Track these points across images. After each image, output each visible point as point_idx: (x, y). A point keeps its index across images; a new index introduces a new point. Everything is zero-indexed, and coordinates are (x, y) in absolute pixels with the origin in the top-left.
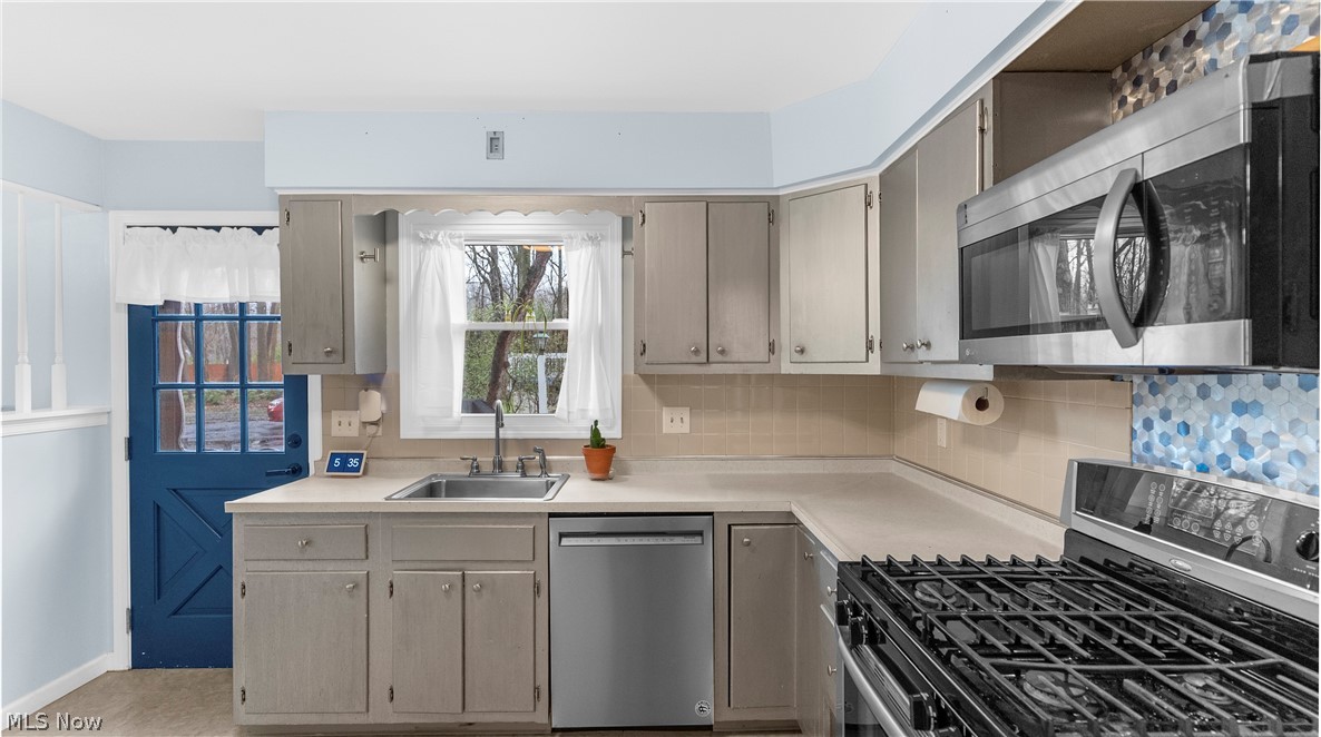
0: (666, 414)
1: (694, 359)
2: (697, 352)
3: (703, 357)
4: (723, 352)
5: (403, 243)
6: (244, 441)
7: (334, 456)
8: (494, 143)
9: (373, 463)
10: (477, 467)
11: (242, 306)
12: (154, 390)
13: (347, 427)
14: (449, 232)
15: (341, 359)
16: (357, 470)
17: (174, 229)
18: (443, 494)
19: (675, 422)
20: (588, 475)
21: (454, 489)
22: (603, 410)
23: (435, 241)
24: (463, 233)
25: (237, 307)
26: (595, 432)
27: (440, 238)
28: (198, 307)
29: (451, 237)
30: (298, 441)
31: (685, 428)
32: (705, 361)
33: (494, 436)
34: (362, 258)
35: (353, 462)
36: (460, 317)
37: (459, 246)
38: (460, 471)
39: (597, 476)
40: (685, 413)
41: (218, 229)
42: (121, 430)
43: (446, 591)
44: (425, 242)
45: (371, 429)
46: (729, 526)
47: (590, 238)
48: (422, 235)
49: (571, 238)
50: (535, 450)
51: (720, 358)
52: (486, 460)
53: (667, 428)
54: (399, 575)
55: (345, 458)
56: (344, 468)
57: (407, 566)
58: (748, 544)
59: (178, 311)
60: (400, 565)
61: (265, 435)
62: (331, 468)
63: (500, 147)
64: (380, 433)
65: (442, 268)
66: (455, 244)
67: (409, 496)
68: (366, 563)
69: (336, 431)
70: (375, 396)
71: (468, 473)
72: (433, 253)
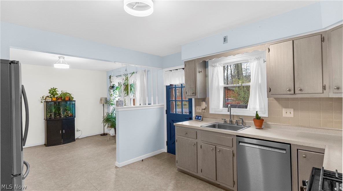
0: (284, 111)
1: (289, 93)
2: (290, 90)
3: (292, 92)
4: (301, 90)
5: (209, 67)
6: (182, 112)
7: (196, 116)
8: (225, 39)
9: (204, 118)
10: (226, 122)
11: (181, 84)
12: (170, 101)
13: (199, 110)
14: (219, 63)
15: (195, 95)
16: (200, 119)
17: (171, 71)
18: (217, 127)
19: (288, 113)
20: (255, 127)
21: (220, 126)
22: (261, 108)
23: (216, 66)
24: (222, 63)
25: (180, 85)
26: (257, 115)
27: (217, 65)
28: (175, 85)
29: (220, 64)
30: (191, 112)
31: (292, 115)
32: (293, 93)
33: (229, 114)
34: (199, 72)
35: (200, 118)
36: (222, 84)
37: (222, 66)
38: (222, 122)
39: (258, 127)
40: (292, 111)
41: (177, 70)
42: (165, 109)
43: (212, 150)
44: (214, 66)
45: (204, 111)
46: (297, 149)
47: (257, 58)
48: (213, 65)
49: (251, 59)
50: (240, 119)
51: (300, 92)
52: (228, 120)
53: (284, 115)
54: (203, 144)
55: (198, 116)
56: (198, 119)
57: (204, 142)
58: (305, 157)
59: (173, 86)
60: (203, 142)
61: (186, 111)
62: (196, 119)
63: (227, 40)
64: (205, 112)
65: (218, 72)
66: (221, 66)
67: (207, 127)
68: (196, 140)
69: (198, 111)
70: (204, 103)
71: (223, 123)
72: (216, 69)
